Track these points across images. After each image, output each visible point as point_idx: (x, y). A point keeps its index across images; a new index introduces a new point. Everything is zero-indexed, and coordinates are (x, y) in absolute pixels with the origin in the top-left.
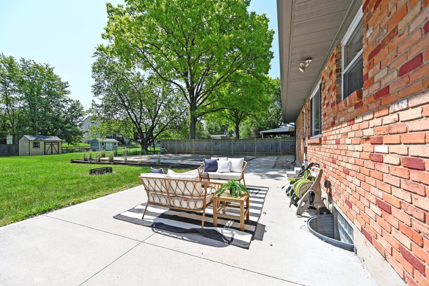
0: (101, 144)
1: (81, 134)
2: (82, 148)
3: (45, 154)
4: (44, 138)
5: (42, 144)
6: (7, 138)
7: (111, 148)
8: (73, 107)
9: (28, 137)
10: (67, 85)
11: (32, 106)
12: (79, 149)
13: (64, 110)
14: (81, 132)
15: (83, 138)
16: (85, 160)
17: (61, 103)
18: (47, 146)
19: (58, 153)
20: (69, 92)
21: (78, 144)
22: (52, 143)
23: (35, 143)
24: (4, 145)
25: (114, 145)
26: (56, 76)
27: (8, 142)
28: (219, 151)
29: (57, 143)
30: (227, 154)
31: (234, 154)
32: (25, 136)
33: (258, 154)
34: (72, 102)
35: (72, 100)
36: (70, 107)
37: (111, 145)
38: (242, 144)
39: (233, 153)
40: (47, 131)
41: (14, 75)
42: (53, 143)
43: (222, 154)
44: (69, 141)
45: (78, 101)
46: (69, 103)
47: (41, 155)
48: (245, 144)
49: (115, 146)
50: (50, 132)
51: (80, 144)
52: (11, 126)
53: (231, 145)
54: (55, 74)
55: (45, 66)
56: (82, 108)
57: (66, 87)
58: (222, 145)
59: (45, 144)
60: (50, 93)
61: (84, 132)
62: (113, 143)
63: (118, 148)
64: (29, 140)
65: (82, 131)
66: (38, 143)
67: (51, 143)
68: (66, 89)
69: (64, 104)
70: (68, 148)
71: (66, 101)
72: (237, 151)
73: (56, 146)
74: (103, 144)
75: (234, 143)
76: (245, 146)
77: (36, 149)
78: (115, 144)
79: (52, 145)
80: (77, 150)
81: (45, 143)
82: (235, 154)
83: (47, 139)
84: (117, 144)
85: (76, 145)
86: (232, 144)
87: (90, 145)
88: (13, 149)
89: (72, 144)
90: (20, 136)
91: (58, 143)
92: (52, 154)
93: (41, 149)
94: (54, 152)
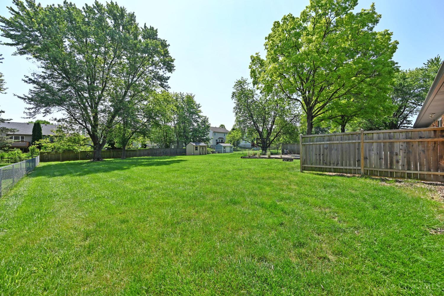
5: (199, 148)
8: (204, 121)
15: (210, 143)
17: (197, 119)
18: (201, 149)
19: (205, 154)
20: (201, 111)
32: (191, 142)
34: (203, 118)
35: (203, 116)
36: (201, 121)
45: (206, 116)
46: (201, 119)
47: (199, 155)
49: (231, 149)
56: (208, 121)
57: (200, 107)
61: (211, 138)
62: (230, 147)
64: (194, 146)
65: (209, 138)
66: (197, 147)
68: (199, 109)
71: (199, 117)
73: (205, 149)
77: (196, 151)
79: (203, 148)
83: (200, 145)
87: (213, 149)
91: (206, 147)
92: (203, 154)
93: (198, 151)
94: (204, 153)
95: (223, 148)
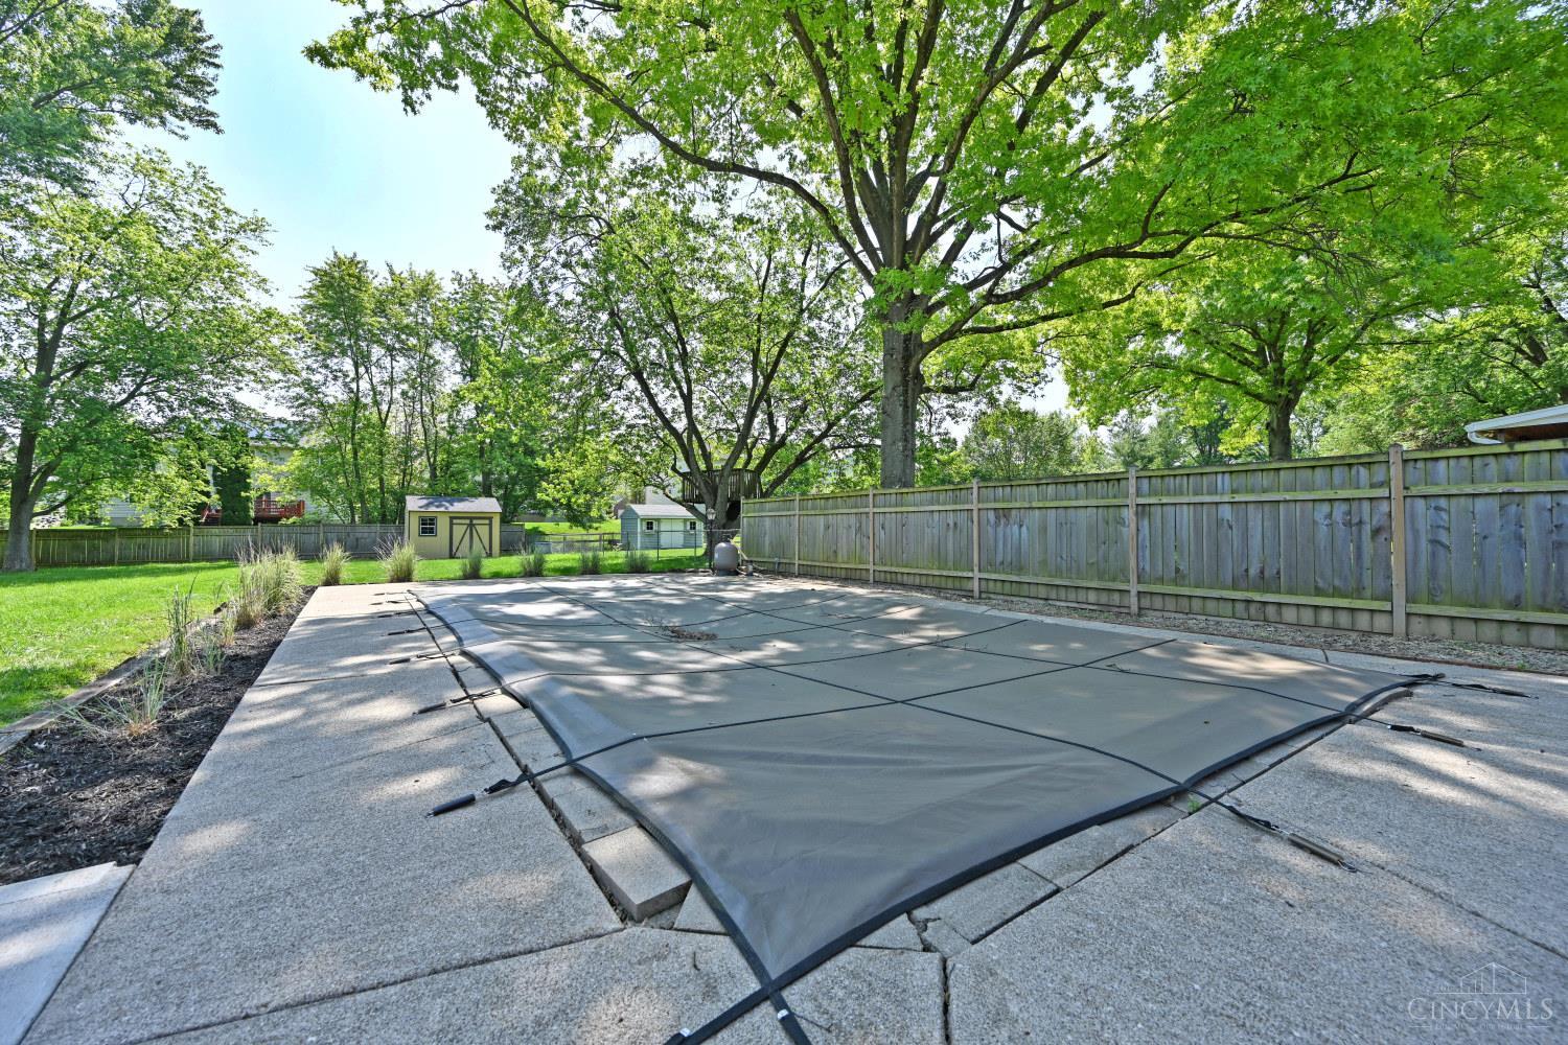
0: (644, 524)
3: (452, 555)
4: (447, 503)
5: (442, 525)
9: (410, 499)
18: (459, 531)
19: (489, 555)
22: (471, 519)
23: (423, 521)
28: (1020, 570)
29: (487, 522)
30: (1082, 596)
31: (1146, 602)
33: (1489, 631)
38: (1226, 512)
39: (1134, 588)
42: (475, 522)
43: (1042, 592)
47: (441, 558)
48: (1255, 517)
53: (1121, 522)
58: (1044, 529)
59: (451, 524)
62: (685, 520)
64: (410, 512)
66: (432, 521)
67: (468, 521)
72: (1179, 577)
73: (483, 531)
74: (650, 525)
75: (1143, 510)
76: (1256, 542)
77: (426, 542)
79: (471, 526)
81: (452, 518)
82: (1158, 602)
83: (458, 508)
86: (1129, 514)
91: (490, 519)
93: (438, 541)
94: (478, 550)
95: (639, 526)
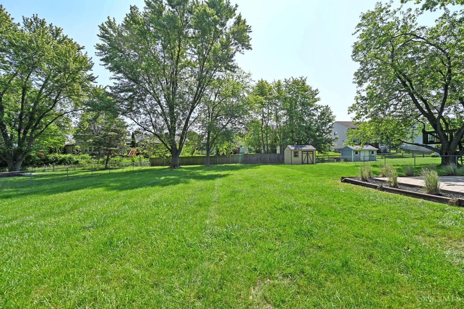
0: (355, 152)
1: (330, 141)
2: (331, 157)
3: (303, 163)
4: (301, 147)
5: (300, 153)
6: (277, 149)
7: (368, 158)
8: (323, 114)
9: (290, 146)
10: (317, 92)
11: (291, 118)
12: (329, 158)
13: (314, 118)
14: (330, 139)
15: (333, 146)
16: (363, 180)
17: (312, 111)
18: (304, 155)
19: (313, 163)
20: (319, 99)
21: (327, 153)
22: (308, 152)
23: (295, 153)
24: (275, 154)
25: (371, 153)
26: (308, 86)
27: (277, 153)
29: (312, 153)
32: (288, 146)
34: (322, 109)
36: (319, 114)
37: (367, 154)
40: (301, 141)
41: (281, 95)
42: (309, 153)
44: (320, 150)
45: (327, 106)
46: (319, 110)
47: (300, 164)
49: (372, 155)
50: (304, 141)
51: (330, 153)
52: (279, 139)
54: (307, 84)
55: (300, 79)
56: (331, 113)
57: (316, 94)
59: (302, 154)
60: (303, 104)
61: (334, 139)
62: (370, 151)
63: (377, 157)
64: (291, 150)
65: (332, 138)
66: (297, 153)
67: (307, 153)
68: (316, 97)
69: (314, 113)
70: (319, 157)
71: (316, 109)
73: (311, 155)
74: (357, 153)
77: (296, 158)
78: (373, 153)
79: (308, 154)
80: (326, 159)
81: (302, 152)
83: (304, 148)
84: (375, 153)
85: (326, 154)
87: (340, 154)
88: (281, 157)
89: (322, 153)
90: (285, 146)
91: (313, 152)
92: (308, 163)
93: (299, 159)
94: (310, 161)
95: (353, 153)
